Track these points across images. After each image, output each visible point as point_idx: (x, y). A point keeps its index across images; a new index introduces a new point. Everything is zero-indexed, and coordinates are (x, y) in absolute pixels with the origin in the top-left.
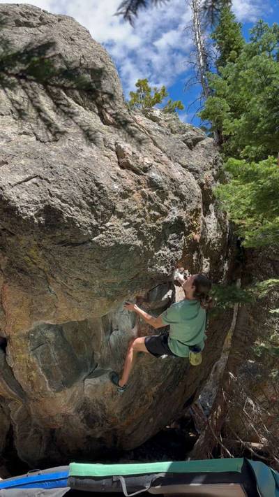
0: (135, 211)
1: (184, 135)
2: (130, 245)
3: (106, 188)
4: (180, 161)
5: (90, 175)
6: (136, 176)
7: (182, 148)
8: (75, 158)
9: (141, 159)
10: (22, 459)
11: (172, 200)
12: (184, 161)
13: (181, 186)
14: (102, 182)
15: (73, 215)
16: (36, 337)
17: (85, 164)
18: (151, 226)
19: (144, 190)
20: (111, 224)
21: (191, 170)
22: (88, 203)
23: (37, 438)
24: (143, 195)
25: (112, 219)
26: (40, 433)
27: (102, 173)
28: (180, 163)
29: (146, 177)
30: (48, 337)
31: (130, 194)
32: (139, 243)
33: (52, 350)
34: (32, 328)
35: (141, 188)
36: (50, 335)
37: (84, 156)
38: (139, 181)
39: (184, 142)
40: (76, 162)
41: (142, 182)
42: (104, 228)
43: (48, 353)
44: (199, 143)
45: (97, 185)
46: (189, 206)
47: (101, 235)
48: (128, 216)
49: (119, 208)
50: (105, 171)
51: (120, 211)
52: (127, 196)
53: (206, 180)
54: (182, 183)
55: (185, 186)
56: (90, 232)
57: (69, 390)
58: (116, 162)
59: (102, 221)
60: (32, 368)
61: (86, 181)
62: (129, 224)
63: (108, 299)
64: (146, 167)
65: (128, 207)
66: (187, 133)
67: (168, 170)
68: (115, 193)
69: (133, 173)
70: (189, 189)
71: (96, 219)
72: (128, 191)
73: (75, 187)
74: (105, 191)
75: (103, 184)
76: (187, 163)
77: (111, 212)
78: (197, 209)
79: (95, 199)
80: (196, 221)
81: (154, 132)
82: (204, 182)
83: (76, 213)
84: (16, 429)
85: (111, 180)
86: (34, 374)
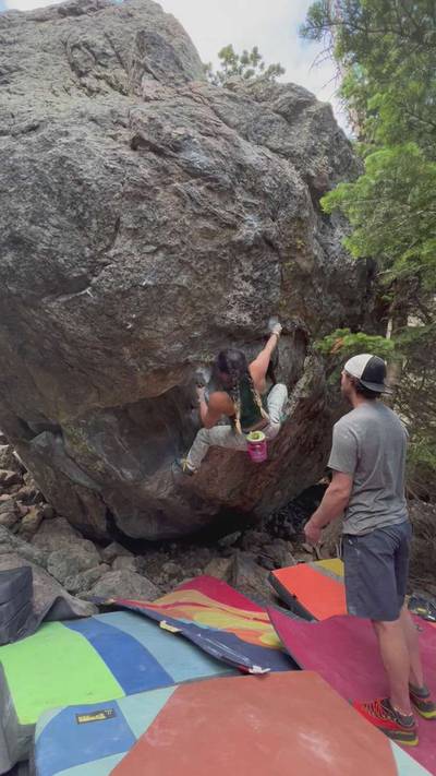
0: (165, 223)
1: (276, 102)
2: (166, 286)
3: (95, 187)
4: (268, 143)
5: (70, 168)
6: (159, 160)
7: (272, 122)
8: (51, 147)
9: (167, 129)
11: (245, 203)
12: (274, 142)
13: (264, 179)
14: (86, 176)
15: (51, 245)
17: (63, 152)
18: (204, 250)
19: (177, 184)
20: (117, 251)
21: (286, 156)
22: (72, 219)
23: (144, 517)
24: (177, 193)
25: (118, 241)
26: (146, 512)
27: (90, 162)
28: (267, 146)
29: (180, 161)
30: (107, 421)
31: (149, 194)
32: (184, 279)
34: (81, 413)
35: (171, 182)
36: (110, 419)
38: (165, 170)
39: (277, 112)
41: (174, 169)
42: (105, 260)
43: (112, 441)
44: (304, 110)
45: (80, 183)
46: (282, 213)
47: (103, 273)
48: (150, 235)
49: (128, 220)
50: (97, 159)
51: (130, 226)
52: (143, 198)
53: (317, 171)
54: (264, 173)
55: (270, 178)
56: (83, 270)
57: (152, 478)
58: (126, 143)
59: (99, 249)
60: (95, 458)
61: (62, 181)
62: (154, 248)
63: (155, 372)
64: (178, 142)
65: (146, 218)
66: (282, 97)
67: (232, 149)
68: (114, 193)
69: (152, 156)
70: (279, 184)
71: (89, 246)
72: (143, 188)
73: (46, 196)
74: (93, 192)
75: (89, 180)
76: (280, 145)
77: (113, 230)
78: (300, 219)
79: (81, 209)
80: (300, 238)
81: (218, 100)
82: (313, 174)
83: (55, 241)
84: (115, 512)
85: (105, 171)
86: (99, 464)
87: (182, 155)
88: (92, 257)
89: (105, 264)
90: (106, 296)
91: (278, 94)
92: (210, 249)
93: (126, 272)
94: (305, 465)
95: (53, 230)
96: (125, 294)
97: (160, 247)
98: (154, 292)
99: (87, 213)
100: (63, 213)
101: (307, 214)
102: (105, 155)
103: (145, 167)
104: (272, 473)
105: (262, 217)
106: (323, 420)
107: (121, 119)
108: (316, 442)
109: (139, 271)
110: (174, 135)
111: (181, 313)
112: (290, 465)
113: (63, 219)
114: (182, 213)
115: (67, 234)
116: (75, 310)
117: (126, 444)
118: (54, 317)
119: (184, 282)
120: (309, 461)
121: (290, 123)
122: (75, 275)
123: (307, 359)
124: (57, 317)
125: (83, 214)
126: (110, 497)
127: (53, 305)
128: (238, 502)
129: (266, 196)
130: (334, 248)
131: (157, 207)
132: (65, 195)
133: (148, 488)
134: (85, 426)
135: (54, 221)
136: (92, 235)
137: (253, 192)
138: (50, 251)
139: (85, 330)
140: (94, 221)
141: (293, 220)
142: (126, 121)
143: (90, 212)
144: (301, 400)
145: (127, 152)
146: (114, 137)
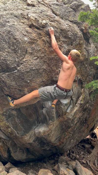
0: (40, 50)
1: (71, 5)
2: (40, 69)
3: (20, 41)
4: (69, 19)
5: (12, 35)
6: (38, 31)
7: (70, 12)
8: (4, 26)
9: (40, 21)
10: (17, 160)
11: (63, 41)
12: (71, 18)
13: (69, 33)
14: (17, 37)
15: (5, 57)
16: (7, 114)
17: (9, 29)
18: (51, 57)
19: (43, 38)
20: (26, 59)
21: (75, 23)
22: (12, 50)
23: (21, 151)
24: (43, 41)
25: (26, 57)
26: (22, 149)
27: (18, 33)
28: (69, 20)
29: (44, 31)
30: (13, 113)
31: (35, 42)
32: (45, 67)
33: (16, 119)
34: (4, 111)
35: (42, 37)
36: (14, 112)
37: (9, 25)
38: (40, 34)
39: (71, 8)
40: (5, 28)
41: (42, 34)
42: (22, 62)
43: (14, 120)
44: (80, 7)
45: (15, 39)
46: (74, 43)
47: (21, 66)
48: (36, 54)
49: (30, 50)
50: (20, 31)
51: (30, 52)
52: (34, 43)
53: (85, 27)
54: (68, 31)
55: (71, 32)
56: (15, 65)
57: (28, 134)
58: (27, 25)
59: (21, 59)
60: (8, 127)
61: (10, 38)
62: (37, 58)
64: (44, 25)
65: (35, 49)
66: (72, 3)
67: (59, 25)
68: (26, 42)
69: (36, 30)
70: (73, 34)
71: (17, 58)
72: (34, 40)
73: (4, 43)
74: (20, 42)
75: (18, 39)
76: (73, 20)
77: (25, 53)
78: (80, 44)
79: (15, 47)
80: (80, 50)
81: (52, 6)
82: (84, 28)
83: (6, 56)
84: (11, 149)
85: (23, 35)
86: (9, 129)
87: (45, 29)
88: (18, 61)
89: (22, 63)
90: (22, 73)
91: (72, 2)
92: (53, 57)
93: (29, 66)
94: (82, 129)
95: (6, 53)
96: (27, 72)
97: (38, 57)
98: (36, 71)
99: (17, 48)
100: (9, 48)
101: (82, 42)
102: (22, 30)
103: (34, 33)
104: (71, 132)
105: (68, 45)
106: (89, 111)
107: (25, 16)
108: (86, 120)
109: (32, 65)
110: (43, 23)
111: (43, 77)
112: (76, 129)
113: (9, 50)
114: (45, 46)
115: (10, 54)
116: (11, 77)
117: (20, 122)
118: (4, 79)
119: (45, 68)
120: (83, 128)
121: (75, 11)
122: (13, 67)
123: (83, 90)
124: (5, 79)
125: (16, 48)
126: (9, 144)
127: (4, 75)
128: (58, 144)
129: (69, 38)
130: (91, 51)
131: (38, 45)
132: (10, 43)
133: (26, 138)
135: (6, 50)
136: (18, 55)
137: (65, 37)
138: (5, 59)
139: (13, 83)
140: (19, 51)
141: (78, 44)
142: (26, 17)
143: (18, 48)
144: (81, 104)
145: (28, 29)
146: (23, 23)
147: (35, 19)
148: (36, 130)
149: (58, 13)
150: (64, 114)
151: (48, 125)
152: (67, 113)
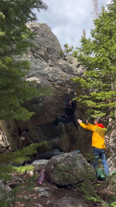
9: (54, 78)
11: (68, 87)
19: (56, 86)
24: (56, 88)
36: (39, 128)
38: (54, 84)
43: (39, 133)
46: (75, 87)
63: (51, 117)
69: (52, 82)
78: (79, 87)
80: (80, 91)
81: (63, 66)
86: (36, 138)
87: (57, 82)
89: (44, 99)
90: (44, 104)
92: (61, 96)
93: (47, 101)
96: (47, 104)
102: (45, 83)
103: (51, 84)
109: (49, 100)
110: (56, 79)
111: (56, 107)
114: (56, 90)
119: (56, 101)
121: (77, 68)
122: (39, 101)
123: (84, 115)
124: (35, 107)
127: (35, 105)
129: (72, 85)
134: (34, 129)
137: (69, 85)
139: (39, 110)
142: (47, 75)
145: (48, 82)
146: (46, 79)
147: (52, 77)
148: (52, 140)
149: (66, 70)
150: (70, 130)
151: (60, 137)
152: (72, 130)
